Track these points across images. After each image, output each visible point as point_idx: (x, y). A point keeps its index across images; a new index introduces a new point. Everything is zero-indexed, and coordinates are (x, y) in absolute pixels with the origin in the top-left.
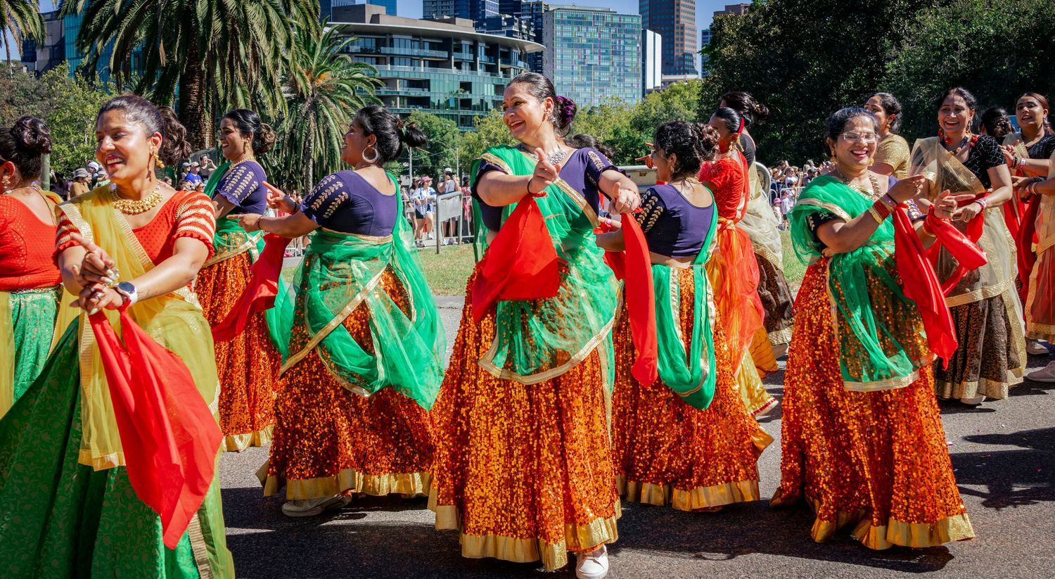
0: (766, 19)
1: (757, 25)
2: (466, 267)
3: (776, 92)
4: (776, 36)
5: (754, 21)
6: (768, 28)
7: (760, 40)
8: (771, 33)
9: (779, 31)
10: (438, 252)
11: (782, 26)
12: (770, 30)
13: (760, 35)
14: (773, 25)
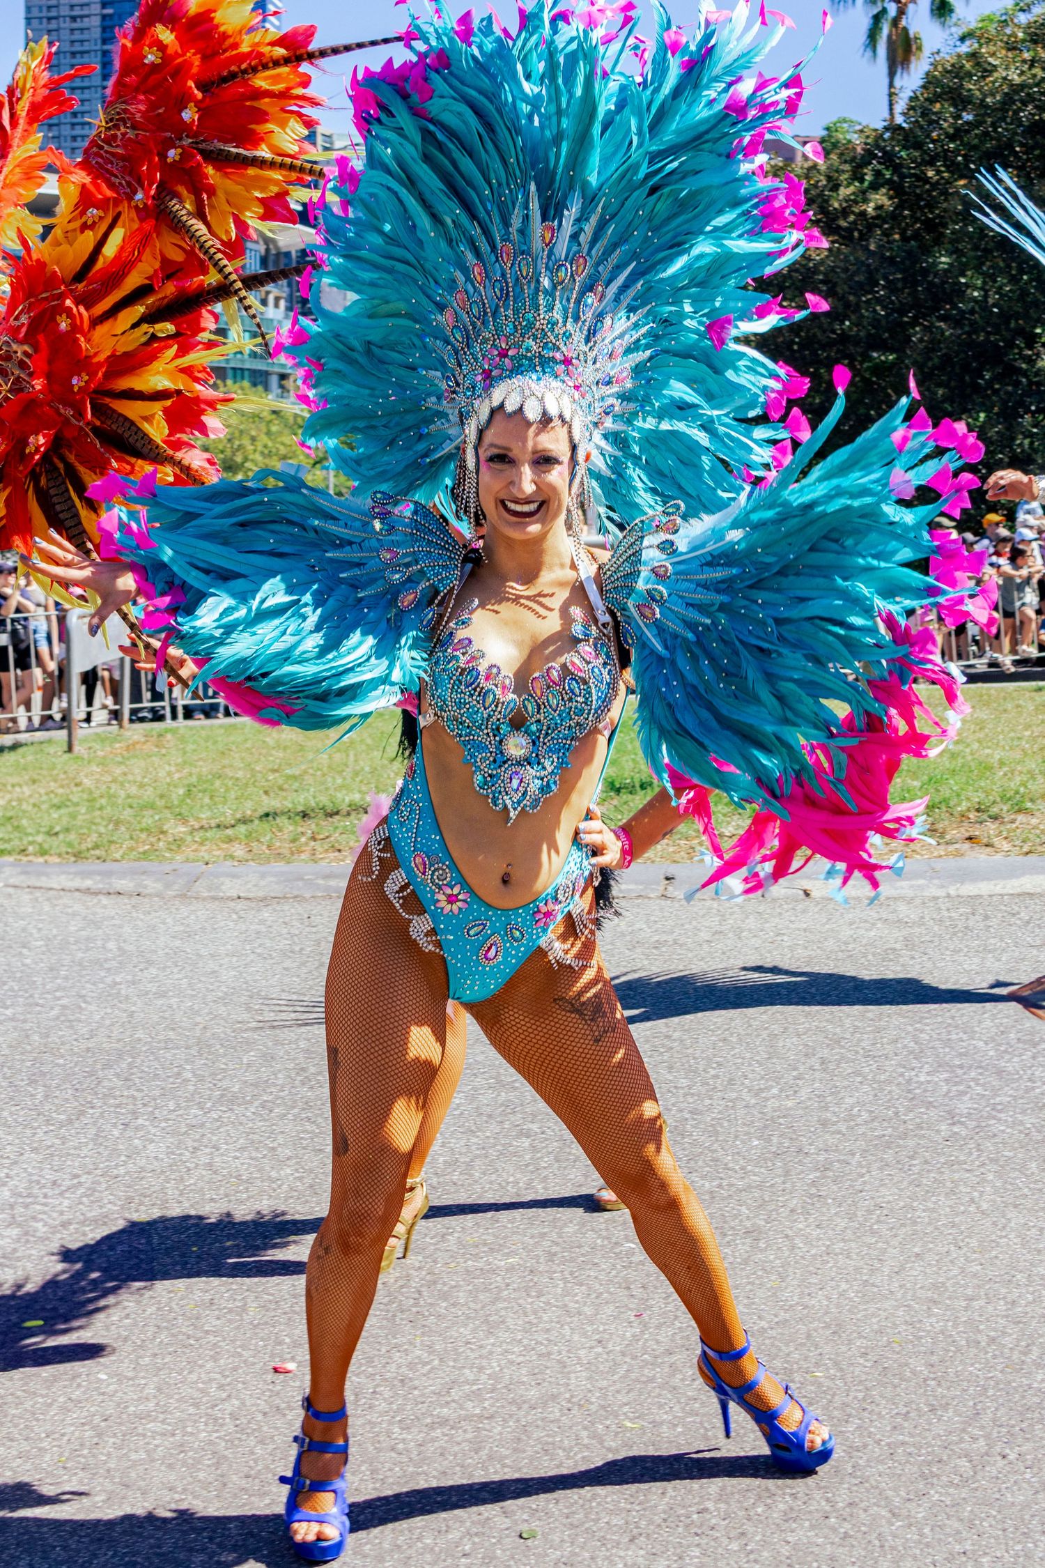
0: (857, 176)
1: (836, 188)
2: (141, 786)
3: (885, 348)
4: (881, 216)
5: (829, 178)
6: (863, 196)
7: (843, 224)
8: (870, 209)
9: (887, 202)
10: (70, 749)
11: (897, 190)
12: (866, 201)
13: (845, 212)
14: (874, 187)
